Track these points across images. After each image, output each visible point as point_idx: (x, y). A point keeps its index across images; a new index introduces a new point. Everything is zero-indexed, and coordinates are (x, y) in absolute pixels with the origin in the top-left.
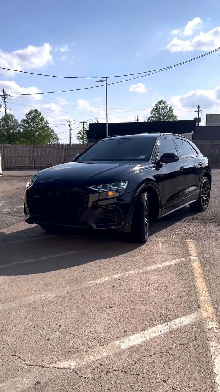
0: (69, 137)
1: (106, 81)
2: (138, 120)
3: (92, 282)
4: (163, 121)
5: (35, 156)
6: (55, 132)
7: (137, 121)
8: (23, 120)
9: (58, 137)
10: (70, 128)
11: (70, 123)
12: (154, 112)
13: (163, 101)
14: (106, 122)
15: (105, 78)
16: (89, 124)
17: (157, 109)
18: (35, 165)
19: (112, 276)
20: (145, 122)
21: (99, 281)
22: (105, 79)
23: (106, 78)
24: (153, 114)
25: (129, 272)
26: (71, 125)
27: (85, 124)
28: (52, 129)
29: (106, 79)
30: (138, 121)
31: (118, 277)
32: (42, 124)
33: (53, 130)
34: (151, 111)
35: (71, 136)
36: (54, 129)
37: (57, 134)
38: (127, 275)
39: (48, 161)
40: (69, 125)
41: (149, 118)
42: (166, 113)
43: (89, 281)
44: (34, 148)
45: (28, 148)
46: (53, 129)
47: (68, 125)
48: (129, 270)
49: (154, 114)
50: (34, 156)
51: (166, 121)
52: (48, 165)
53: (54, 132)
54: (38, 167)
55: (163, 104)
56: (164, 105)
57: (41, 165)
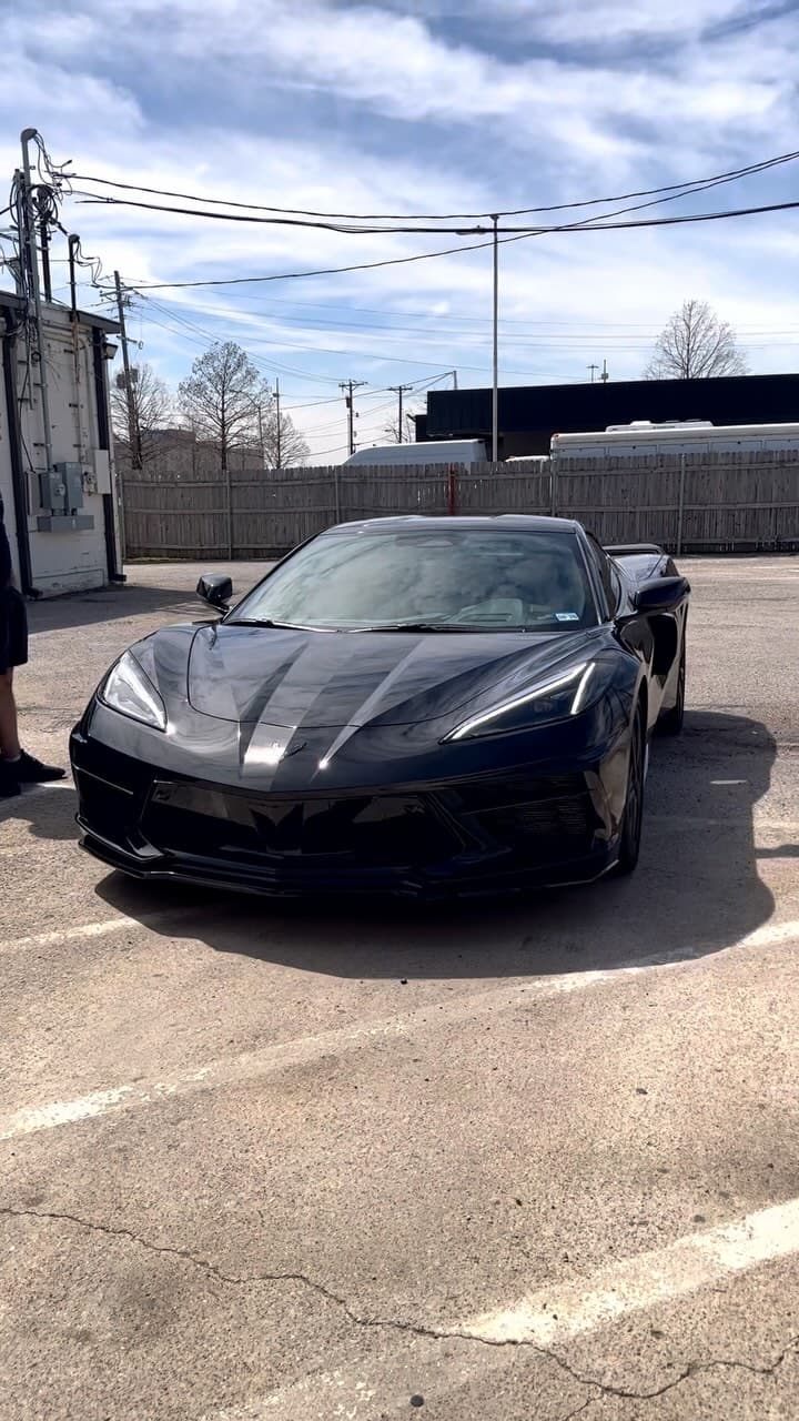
0: (347, 443)
1: (495, 230)
2: (605, 376)
5: (235, 511)
6: (296, 428)
7: (602, 381)
8: (186, 384)
9: (308, 446)
10: (351, 411)
11: (351, 391)
14: (491, 386)
16: (428, 394)
18: (235, 547)
26: (354, 400)
27: (404, 393)
35: (354, 442)
36: (291, 417)
37: (302, 435)
39: (280, 531)
40: (349, 402)
44: (234, 484)
45: (211, 484)
46: (288, 417)
47: (345, 402)
50: (231, 514)
51: (713, 375)
52: (280, 544)
53: (292, 426)
54: (245, 553)
57: (257, 547)
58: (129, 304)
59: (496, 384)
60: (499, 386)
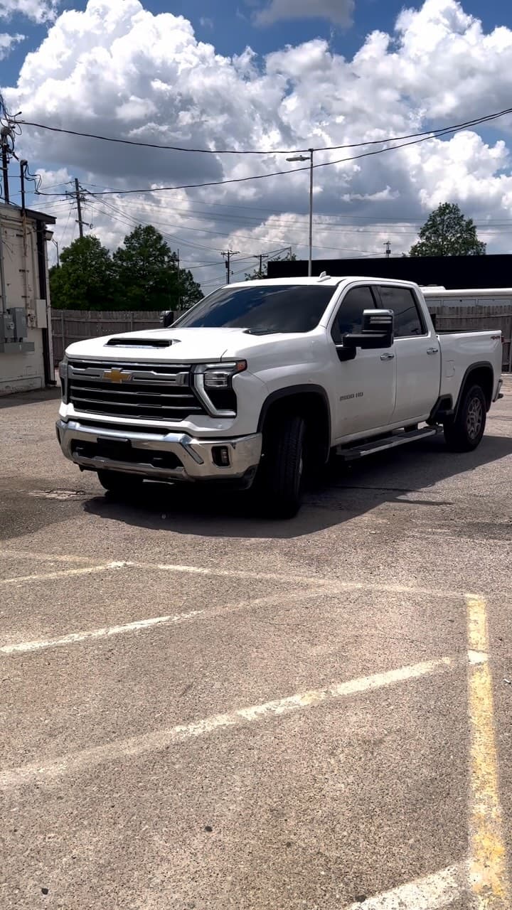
1: (311, 158)
2: (389, 252)
3: (178, 729)
4: (450, 255)
6: (194, 280)
7: (386, 256)
8: (118, 253)
9: (203, 292)
10: (229, 270)
11: (229, 258)
12: (427, 233)
13: (451, 206)
14: (308, 258)
15: (310, 153)
16: (269, 263)
17: (433, 225)
19: (239, 713)
20: (404, 259)
21: (197, 729)
22: (307, 155)
23: (311, 150)
24: (425, 237)
25: (289, 699)
26: (230, 264)
27: (263, 260)
28: (187, 271)
29: (312, 155)
30: (391, 256)
31: (255, 716)
32: (163, 262)
33: (191, 275)
34: (420, 232)
36: (192, 272)
37: (199, 285)
38: (279, 711)
40: (227, 264)
41: (414, 249)
42: (459, 235)
43: (173, 724)
46: (189, 272)
47: (225, 264)
48: (291, 691)
49: (428, 239)
51: (457, 255)
53: (192, 279)
55: (450, 212)
56: (453, 216)
58: (84, 200)
59: (311, 257)
60: (312, 259)
